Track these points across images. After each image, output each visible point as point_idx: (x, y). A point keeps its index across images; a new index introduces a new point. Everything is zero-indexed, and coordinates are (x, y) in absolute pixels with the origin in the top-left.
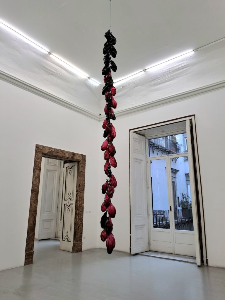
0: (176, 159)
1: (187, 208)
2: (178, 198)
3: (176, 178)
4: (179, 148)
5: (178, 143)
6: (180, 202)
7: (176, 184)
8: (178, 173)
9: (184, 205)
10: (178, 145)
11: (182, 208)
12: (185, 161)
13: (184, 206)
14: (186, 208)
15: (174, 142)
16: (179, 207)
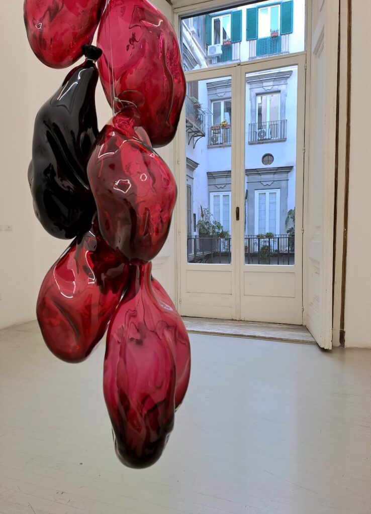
0: (195, 142)
1: (208, 233)
2: (195, 215)
3: (193, 179)
4: (201, 119)
5: (202, 106)
6: (197, 223)
7: (192, 190)
8: (196, 169)
9: (204, 228)
10: (200, 112)
11: (200, 233)
12: (208, 148)
13: (202, 230)
14: (206, 233)
15: (195, 103)
16: (195, 231)
